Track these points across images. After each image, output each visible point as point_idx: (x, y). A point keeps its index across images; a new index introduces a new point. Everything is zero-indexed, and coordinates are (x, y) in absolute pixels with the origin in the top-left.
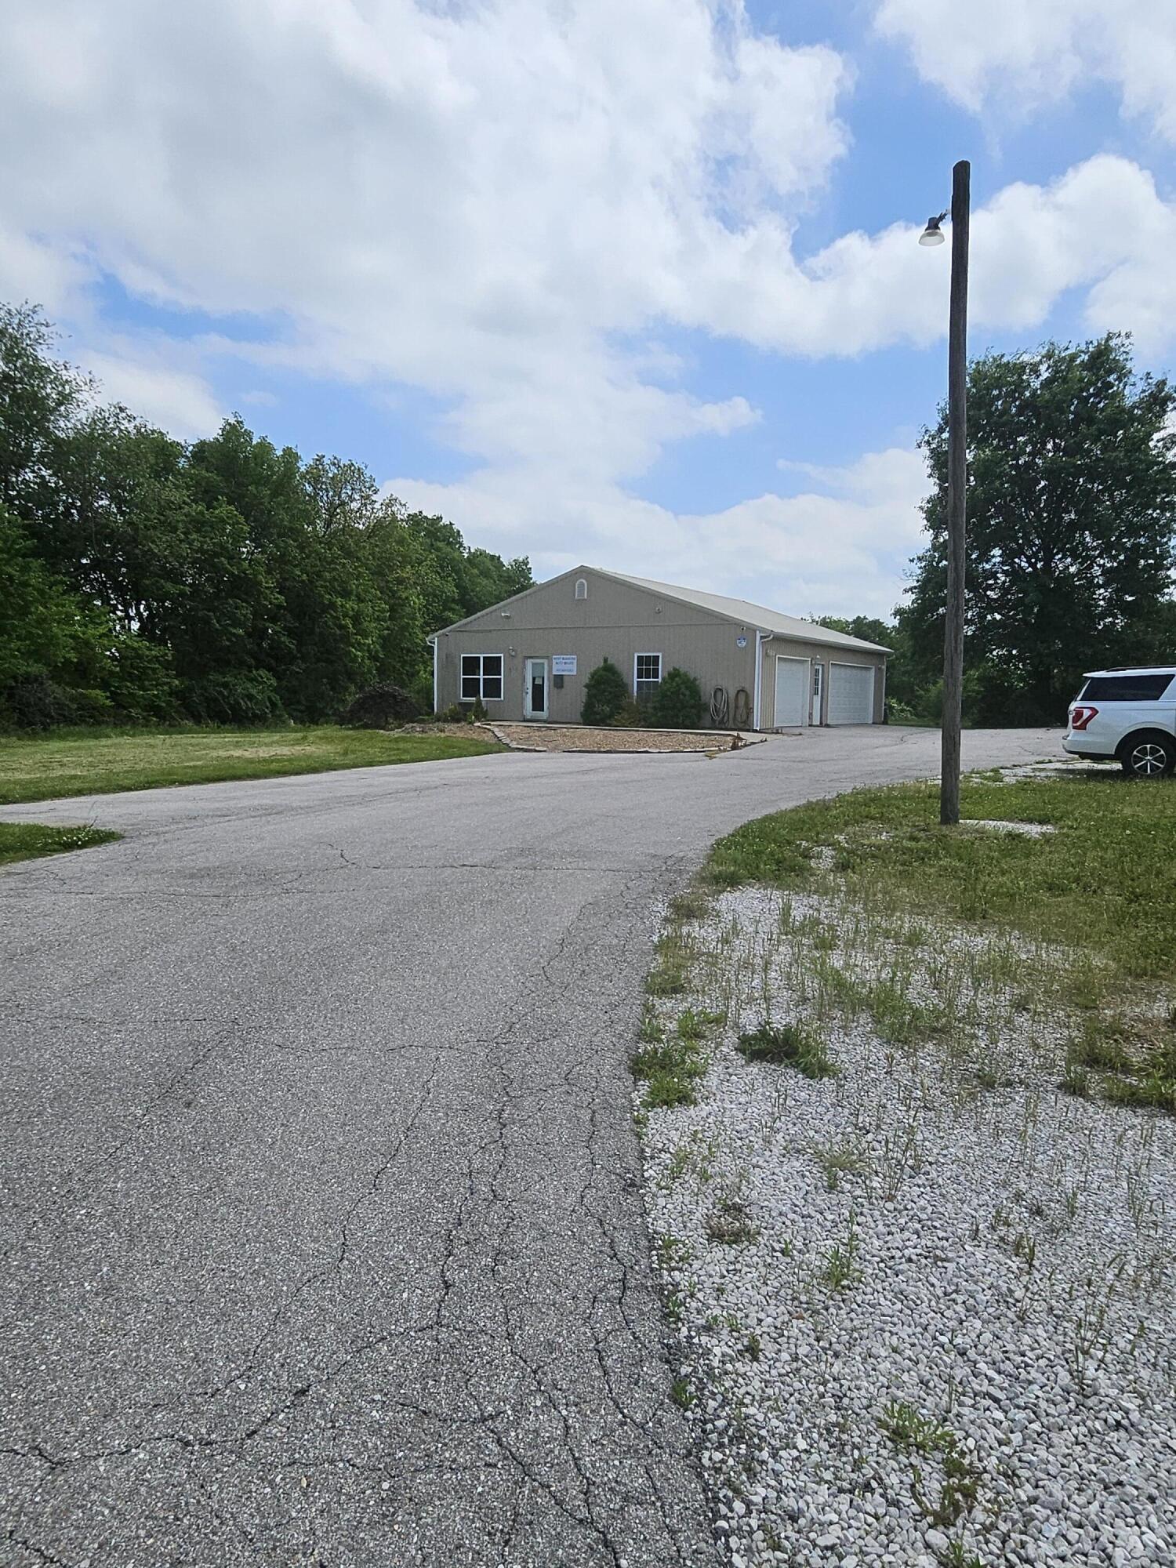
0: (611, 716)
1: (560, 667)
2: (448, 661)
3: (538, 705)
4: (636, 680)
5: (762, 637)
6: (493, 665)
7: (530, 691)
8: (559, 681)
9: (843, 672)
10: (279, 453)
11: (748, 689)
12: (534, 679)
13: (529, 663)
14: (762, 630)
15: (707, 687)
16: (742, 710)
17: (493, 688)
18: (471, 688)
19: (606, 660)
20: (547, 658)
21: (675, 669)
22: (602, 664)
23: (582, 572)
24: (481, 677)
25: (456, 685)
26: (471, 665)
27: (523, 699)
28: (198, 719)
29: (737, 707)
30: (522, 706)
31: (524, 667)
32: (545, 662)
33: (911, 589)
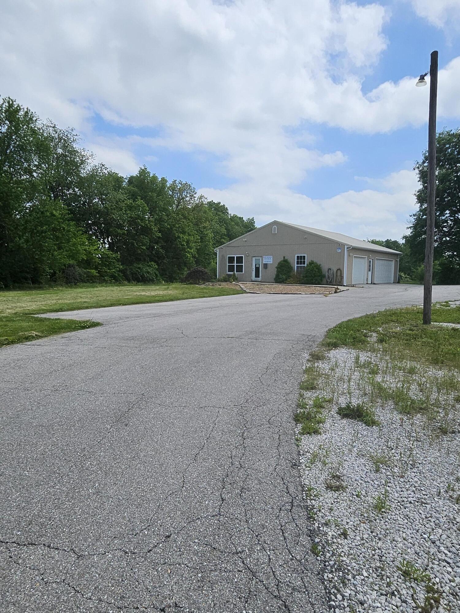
0: (286, 280)
1: (267, 260)
2: (223, 257)
3: (257, 275)
4: (296, 265)
5: (347, 248)
6: (240, 260)
7: (254, 269)
8: (266, 266)
9: (381, 262)
10: (160, 180)
11: (342, 269)
12: (256, 265)
13: (254, 259)
14: (347, 245)
15: (324, 268)
16: (339, 277)
17: (240, 269)
18: (231, 269)
19: (284, 257)
20: (261, 257)
21: (312, 261)
22: (283, 259)
23: (275, 223)
24: (235, 264)
25: (226, 267)
26: (231, 260)
27: (251, 273)
28: (129, 281)
29: (337, 276)
30: (251, 276)
31: (252, 260)
32: (260, 258)
33: (410, 227)
